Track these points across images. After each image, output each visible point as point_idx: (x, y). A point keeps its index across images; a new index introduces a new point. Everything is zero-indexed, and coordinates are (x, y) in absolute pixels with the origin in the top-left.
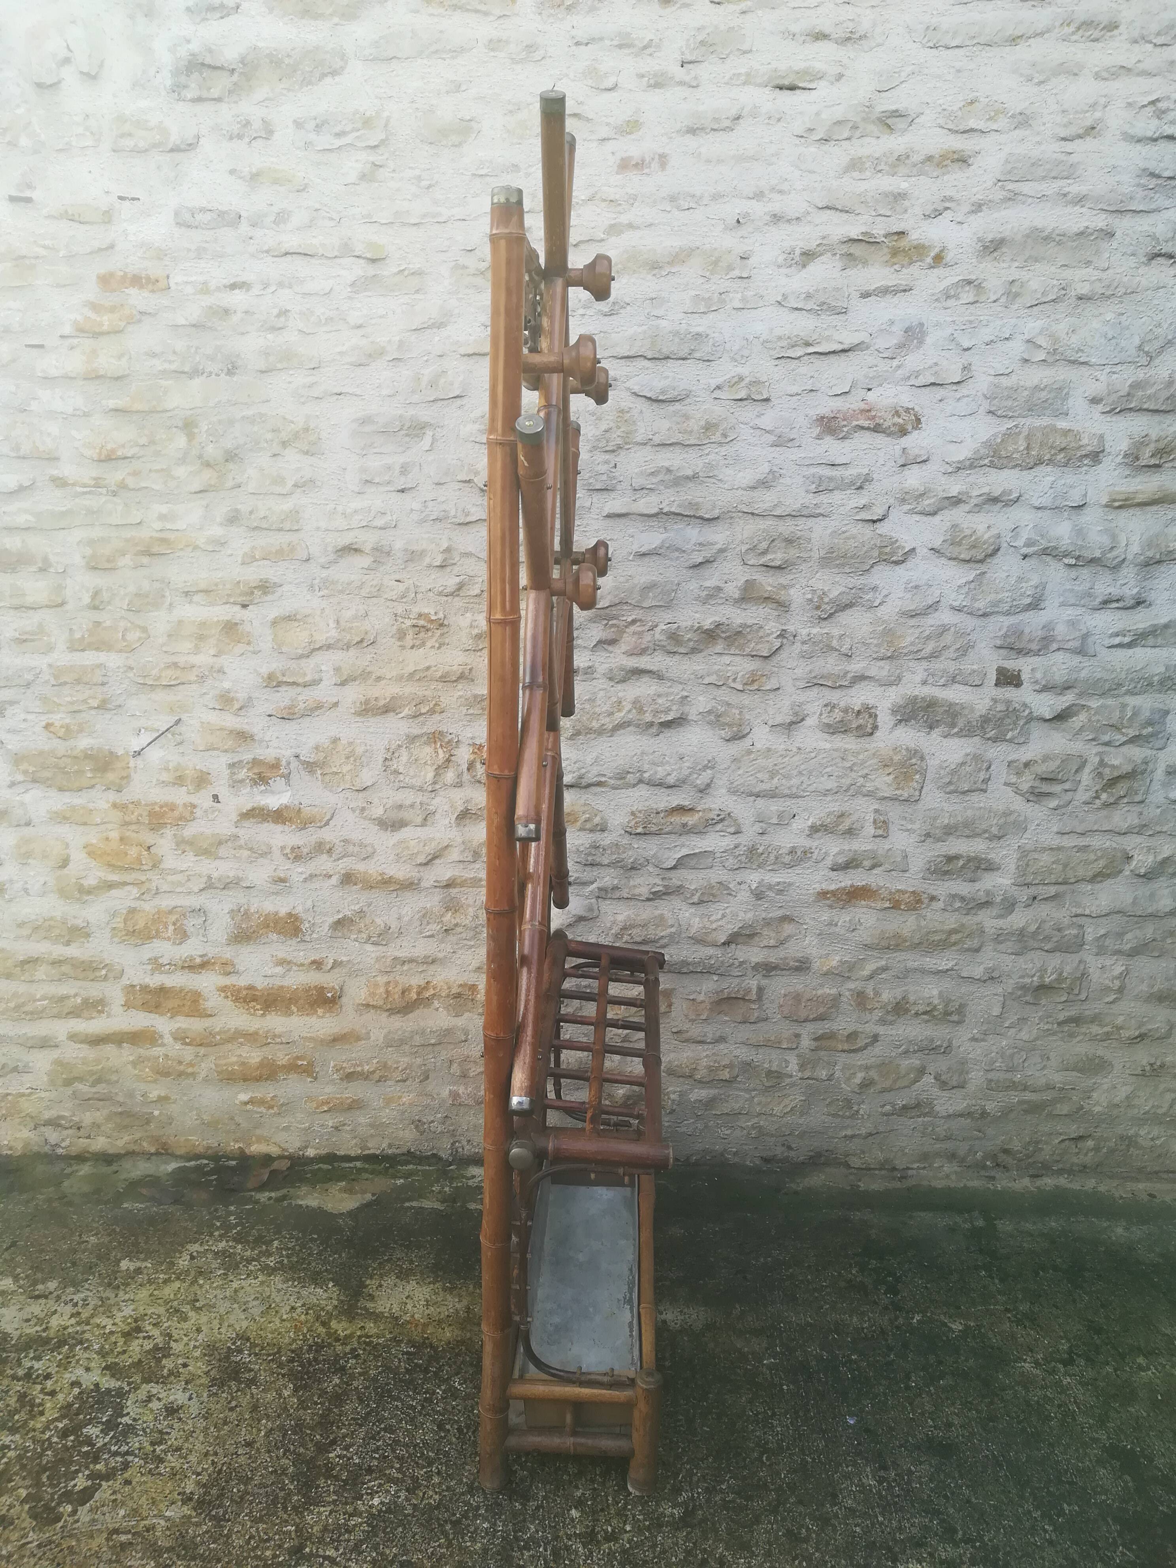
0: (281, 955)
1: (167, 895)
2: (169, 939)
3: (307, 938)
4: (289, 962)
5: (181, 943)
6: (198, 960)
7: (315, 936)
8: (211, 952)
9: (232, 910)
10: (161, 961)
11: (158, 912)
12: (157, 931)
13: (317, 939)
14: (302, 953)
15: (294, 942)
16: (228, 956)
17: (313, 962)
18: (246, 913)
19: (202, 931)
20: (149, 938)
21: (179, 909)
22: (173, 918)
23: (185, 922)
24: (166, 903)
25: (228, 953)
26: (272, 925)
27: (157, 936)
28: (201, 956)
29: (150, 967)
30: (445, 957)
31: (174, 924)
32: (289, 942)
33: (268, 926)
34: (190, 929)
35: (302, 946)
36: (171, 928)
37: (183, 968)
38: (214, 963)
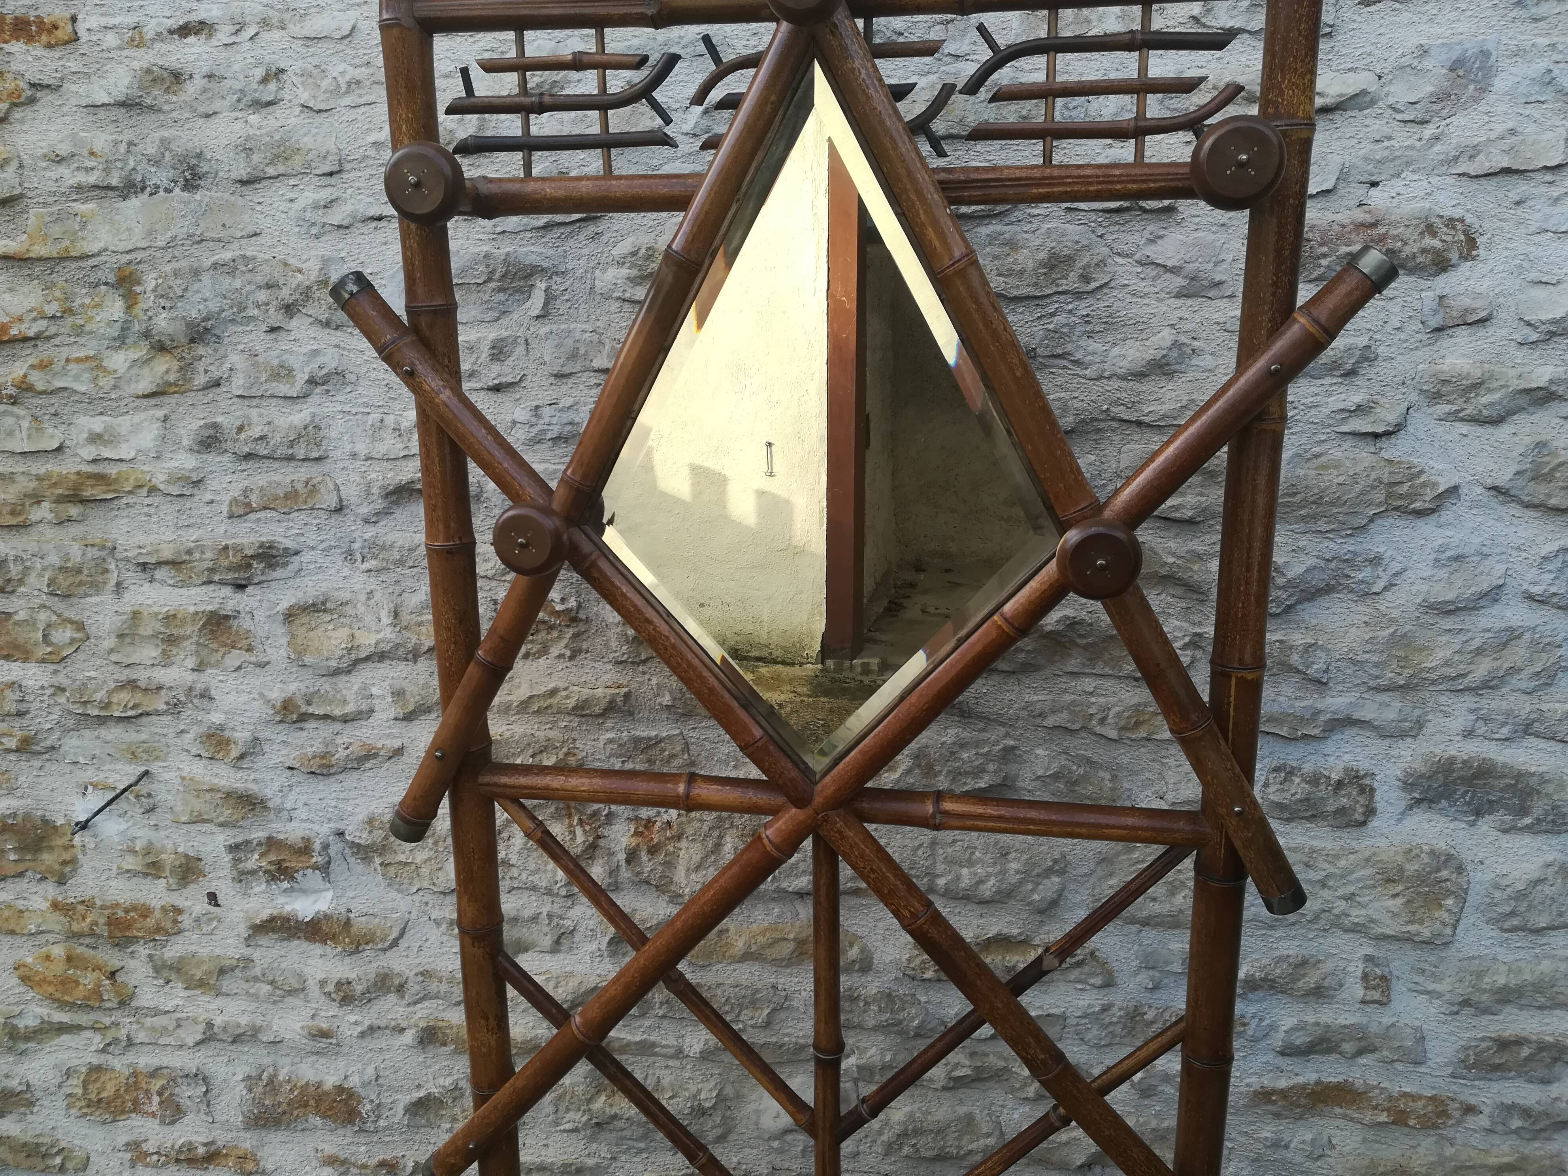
0: (329, 1149)
1: (146, 1049)
2: (154, 1115)
3: (370, 1126)
4: (344, 1162)
5: (172, 1123)
6: (201, 1151)
7: (382, 1123)
8: (222, 1138)
9: (249, 1077)
10: (145, 1147)
11: (135, 1074)
12: (135, 1102)
13: (386, 1128)
14: (363, 1148)
15: (349, 1130)
16: (247, 1145)
17: (382, 1164)
18: (271, 1081)
19: (203, 1107)
20: (123, 1112)
21: (165, 1071)
22: (157, 1085)
23: (177, 1091)
24: (145, 1060)
25: (247, 1141)
26: (312, 1102)
27: (136, 1107)
28: (205, 1145)
29: (128, 1156)
30: (598, 1165)
31: (160, 1094)
32: (341, 1132)
33: (306, 1105)
34: (184, 1102)
35: (362, 1138)
36: (156, 1099)
37: (177, 1161)
38: (226, 1155)
